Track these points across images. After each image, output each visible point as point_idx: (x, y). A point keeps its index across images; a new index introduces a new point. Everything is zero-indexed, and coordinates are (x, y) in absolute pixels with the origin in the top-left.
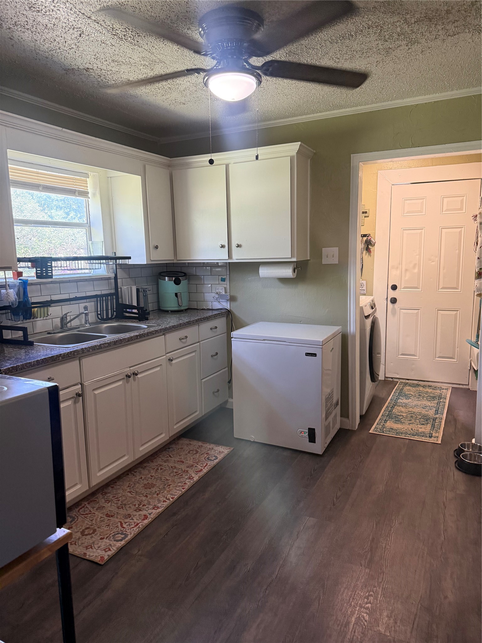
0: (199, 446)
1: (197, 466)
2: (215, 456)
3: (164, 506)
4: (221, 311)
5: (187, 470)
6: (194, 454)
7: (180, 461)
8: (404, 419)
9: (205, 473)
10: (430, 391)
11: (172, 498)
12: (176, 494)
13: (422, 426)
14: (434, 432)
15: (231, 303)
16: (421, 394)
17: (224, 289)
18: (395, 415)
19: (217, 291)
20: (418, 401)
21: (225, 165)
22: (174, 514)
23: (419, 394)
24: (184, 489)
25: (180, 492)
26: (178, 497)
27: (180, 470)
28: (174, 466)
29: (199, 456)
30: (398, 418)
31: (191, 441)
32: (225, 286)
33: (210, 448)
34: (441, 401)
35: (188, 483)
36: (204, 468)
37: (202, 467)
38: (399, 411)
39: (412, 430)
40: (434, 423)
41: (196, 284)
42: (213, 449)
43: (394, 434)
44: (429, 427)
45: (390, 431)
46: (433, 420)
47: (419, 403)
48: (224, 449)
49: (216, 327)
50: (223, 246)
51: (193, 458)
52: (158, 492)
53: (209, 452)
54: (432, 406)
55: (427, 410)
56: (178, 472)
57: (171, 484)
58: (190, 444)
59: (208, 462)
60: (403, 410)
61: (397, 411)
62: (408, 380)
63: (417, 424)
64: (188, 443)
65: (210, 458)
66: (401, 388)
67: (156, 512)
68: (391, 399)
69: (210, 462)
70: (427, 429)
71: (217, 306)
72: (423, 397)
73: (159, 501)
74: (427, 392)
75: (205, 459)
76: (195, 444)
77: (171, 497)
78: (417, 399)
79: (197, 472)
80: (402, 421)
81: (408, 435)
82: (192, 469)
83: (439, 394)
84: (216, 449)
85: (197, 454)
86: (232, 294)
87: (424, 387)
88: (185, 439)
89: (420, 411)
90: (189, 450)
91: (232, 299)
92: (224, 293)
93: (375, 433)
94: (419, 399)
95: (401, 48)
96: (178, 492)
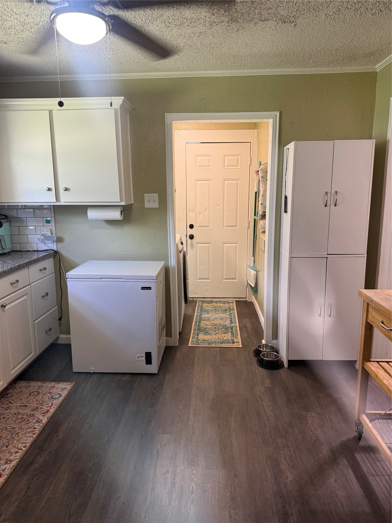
0: (39, 386)
1: (43, 407)
2: (58, 394)
3: (18, 457)
4: (48, 252)
5: (33, 414)
6: (36, 396)
7: (23, 405)
8: (210, 330)
9: (52, 413)
10: (222, 305)
11: (25, 447)
12: (27, 441)
13: (225, 335)
14: (234, 338)
15: (58, 244)
16: (216, 309)
17: (49, 231)
18: (203, 328)
19: (42, 233)
20: (216, 315)
21: (48, 111)
22: (31, 463)
23: (215, 309)
24: (35, 435)
25: (32, 439)
26: (31, 444)
27: (25, 415)
28: (17, 412)
29: (42, 396)
30: (206, 330)
31: (29, 383)
32: (51, 228)
33: (51, 387)
34: (231, 312)
35: (38, 427)
36: (50, 408)
37: (48, 407)
38: (205, 325)
39: (219, 339)
40: (232, 331)
41: (19, 227)
42: (54, 387)
43: (207, 344)
44: (230, 334)
45: (203, 343)
46: (231, 329)
47: (217, 316)
48: (66, 385)
49: (45, 269)
50: (49, 190)
51: (37, 400)
52: (7, 444)
53: (51, 390)
54: (226, 318)
55: (224, 321)
56: (23, 418)
57: (19, 432)
58: (29, 386)
59: (54, 401)
60: (208, 323)
61: (203, 325)
62: (204, 298)
63: (221, 334)
64: (26, 386)
65: (54, 397)
66: (201, 305)
67: (10, 467)
68: (196, 316)
69: (55, 401)
70: (228, 336)
71: (42, 247)
72: (219, 311)
73: (11, 453)
74: (219, 306)
75: (49, 399)
76: (34, 385)
77: (23, 446)
78: (215, 313)
79: (44, 413)
80: (210, 333)
81: (217, 344)
82: (38, 411)
83: (228, 307)
84: (58, 386)
85: (39, 395)
86: (59, 235)
87: (216, 302)
88: (22, 382)
89: (220, 323)
90: (29, 393)
91: (59, 240)
92: (50, 235)
93: (193, 346)
94: (216, 313)
95: (223, 24)
96: (29, 439)
